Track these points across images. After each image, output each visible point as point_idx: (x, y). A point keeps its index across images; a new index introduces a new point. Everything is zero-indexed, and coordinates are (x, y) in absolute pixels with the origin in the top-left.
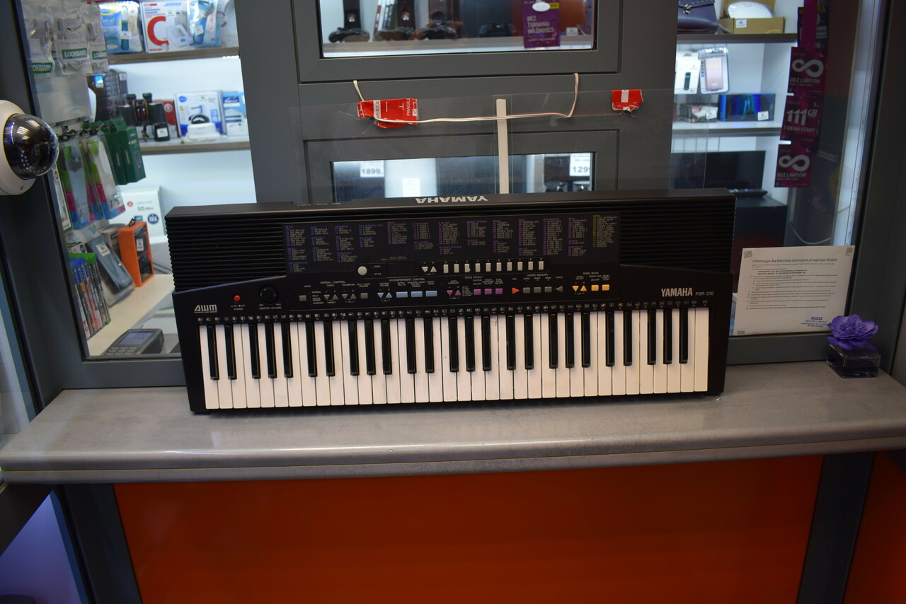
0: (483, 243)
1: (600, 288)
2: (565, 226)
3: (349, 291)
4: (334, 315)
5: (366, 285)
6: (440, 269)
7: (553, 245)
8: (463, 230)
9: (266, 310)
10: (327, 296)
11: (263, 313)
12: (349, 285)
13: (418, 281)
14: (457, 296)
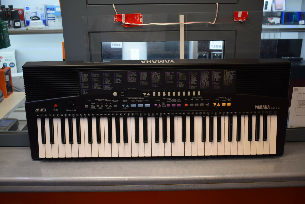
0: (172, 82)
1: (226, 104)
2: (210, 75)
3: (108, 103)
4: (101, 114)
5: (117, 101)
6: (151, 94)
7: (205, 84)
8: (163, 76)
9: (69, 112)
10: (98, 106)
11: (67, 113)
12: (109, 101)
13: (141, 100)
14: (159, 107)
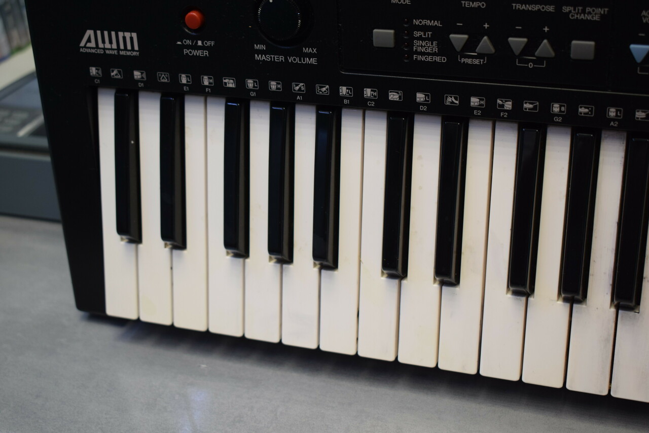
3: (532, 27)
4: (474, 101)
5: (595, 14)
9: (272, 63)
10: (458, 39)
11: (264, 73)
12: (536, 8)
